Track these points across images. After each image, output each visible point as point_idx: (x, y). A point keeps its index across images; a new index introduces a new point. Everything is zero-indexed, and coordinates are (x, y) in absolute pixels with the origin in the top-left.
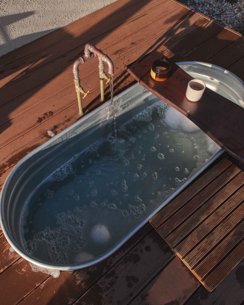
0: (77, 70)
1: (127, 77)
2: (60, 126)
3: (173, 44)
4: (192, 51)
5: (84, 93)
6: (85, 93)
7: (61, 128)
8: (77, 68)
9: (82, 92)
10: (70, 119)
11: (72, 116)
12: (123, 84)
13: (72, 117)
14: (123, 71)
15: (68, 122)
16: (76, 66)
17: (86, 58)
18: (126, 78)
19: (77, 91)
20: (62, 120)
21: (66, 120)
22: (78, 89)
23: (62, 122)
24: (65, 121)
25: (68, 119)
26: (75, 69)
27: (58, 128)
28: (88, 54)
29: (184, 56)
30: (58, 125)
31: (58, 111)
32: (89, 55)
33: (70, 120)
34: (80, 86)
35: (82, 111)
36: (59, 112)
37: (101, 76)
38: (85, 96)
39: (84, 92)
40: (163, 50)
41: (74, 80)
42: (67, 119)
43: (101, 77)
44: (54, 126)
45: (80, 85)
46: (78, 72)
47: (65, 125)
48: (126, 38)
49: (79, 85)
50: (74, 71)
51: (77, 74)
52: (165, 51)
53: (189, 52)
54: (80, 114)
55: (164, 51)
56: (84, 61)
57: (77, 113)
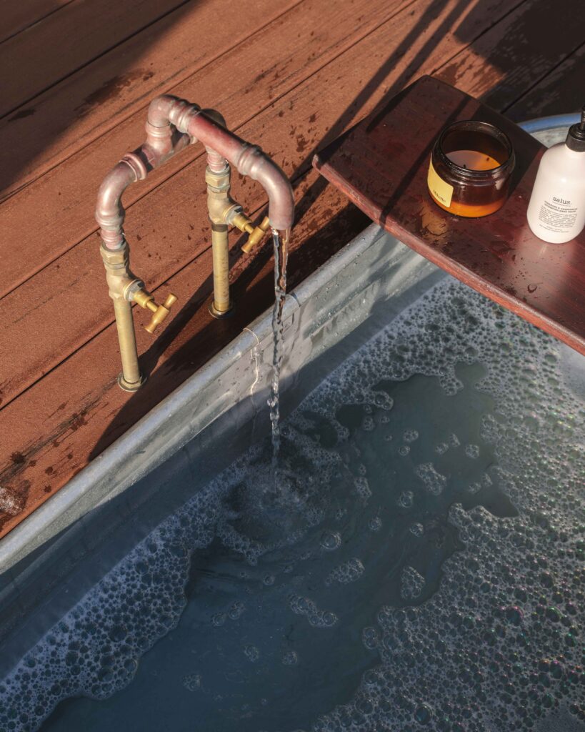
0: (116, 211)
1: (318, 195)
2: (42, 453)
3: (489, 33)
4: (570, 62)
5: (152, 307)
6: (158, 306)
7: (46, 466)
8: (116, 201)
9: (143, 301)
10: (84, 413)
11: (91, 398)
12: (305, 227)
13: (92, 405)
14: (294, 166)
15: (75, 428)
16: (111, 197)
17: (157, 155)
18: (313, 200)
19: (114, 295)
20: (49, 421)
21: (64, 419)
22: (120, 290)
23: (47, 432)
24: (63, 427)
25: (75, 416)
26: (110, 208)
27: (33, 464)
28: (162, 140)
29: (542, 85)
30: (33, 451)
31: (26, 379)
32: (169, 140)
33: (87, 417)
34: (131, 276)
35: (136, 374)
36: (29, 383)
37: (218, 215)
38: (156, 321)
39: (152, 301)
40: (453, 62)
41: (102, 249)
42: (67, 415)
43: (216, 221)
44: (13, 455)
45: (128, 270)
46: (119, 220)
47: (62, 447)
48: (286, 18)
49: (123, 271)
50: (101, 216)
51: (116, 229)
52: (462, 69)
53: (560, 68)
54: (129, 386)
55: (454, 68)
56: (148, 168)
57: (115, 383)
